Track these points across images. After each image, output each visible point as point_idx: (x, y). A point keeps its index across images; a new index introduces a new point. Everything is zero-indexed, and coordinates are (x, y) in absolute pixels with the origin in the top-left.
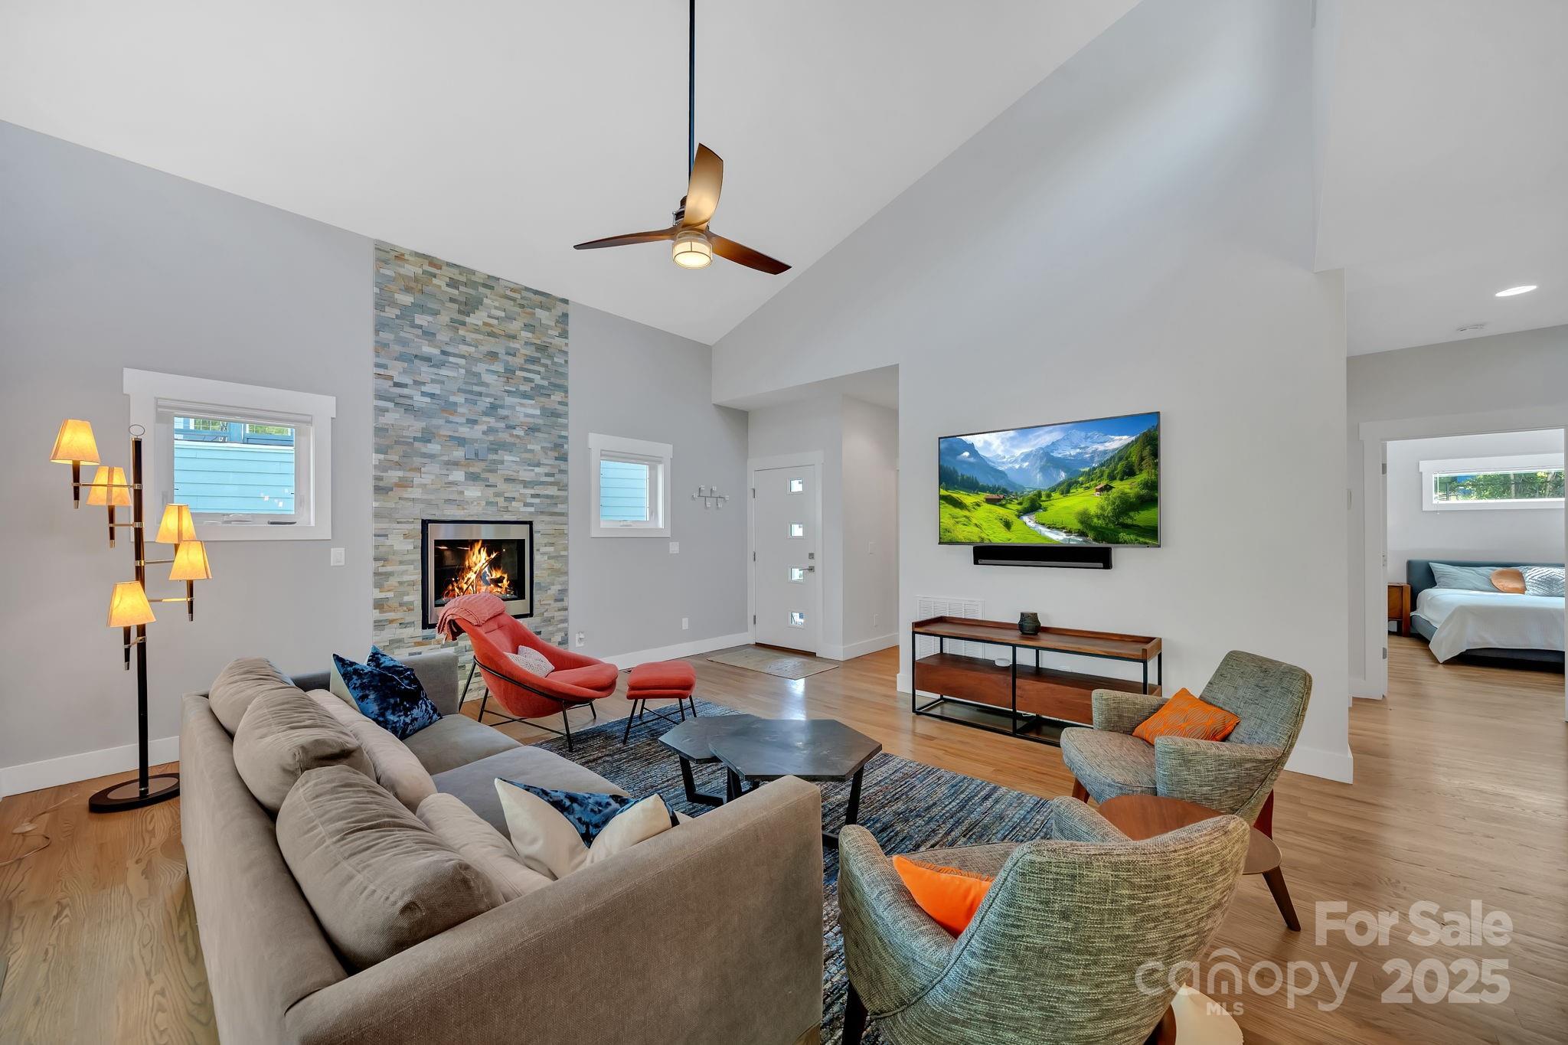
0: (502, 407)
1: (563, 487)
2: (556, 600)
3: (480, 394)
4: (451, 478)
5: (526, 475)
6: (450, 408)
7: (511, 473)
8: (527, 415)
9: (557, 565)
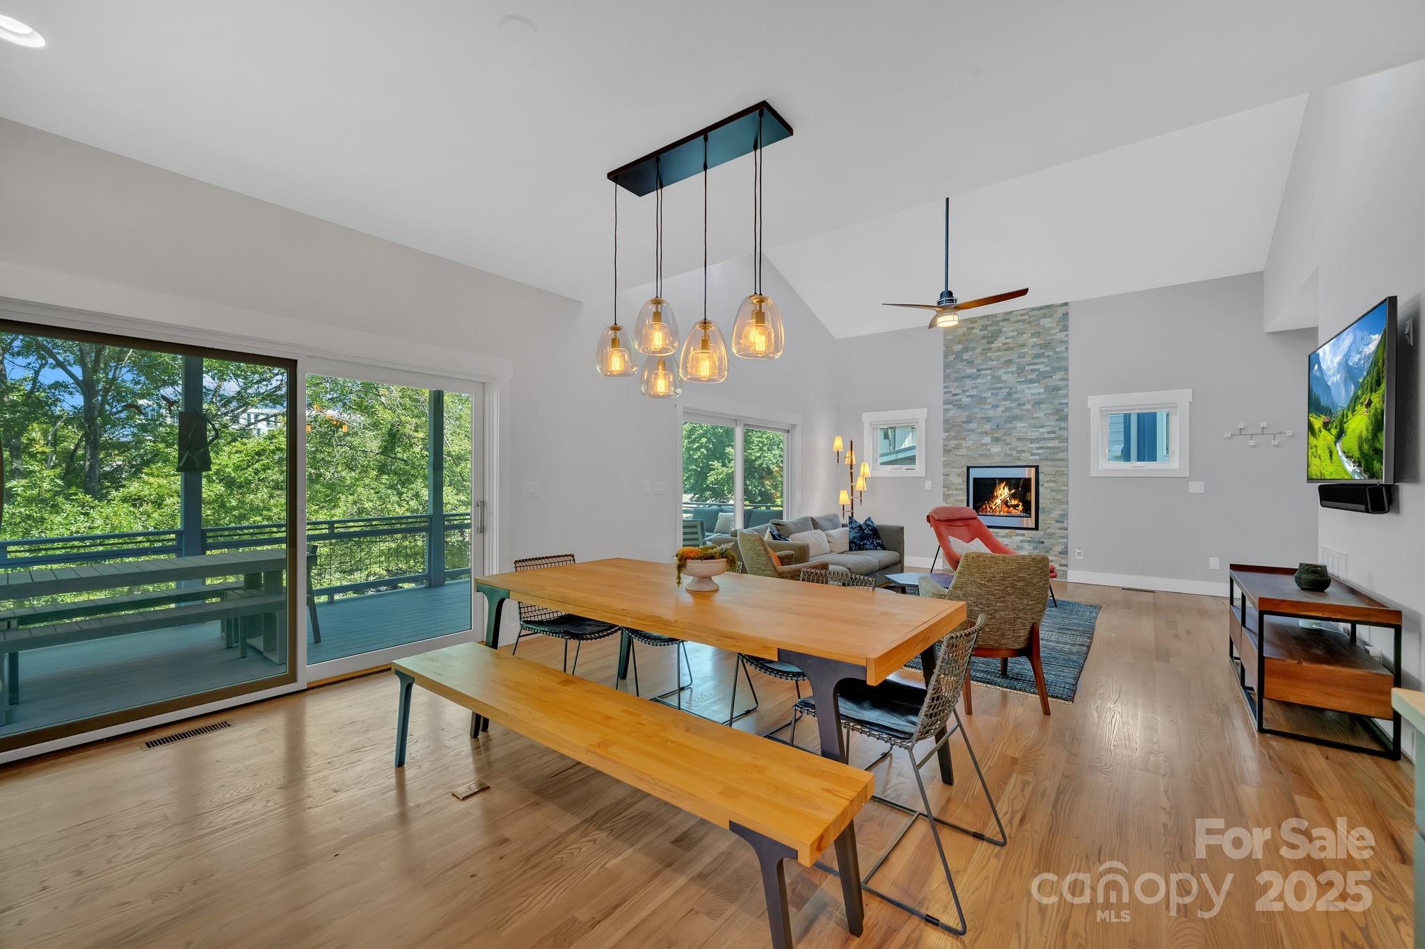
0: (1016, 393)
1: (1066, 440)
2: (1057, 522)
3: (1000, 388)
4: (983, 442)
5: (1033, 434)
6: (981, 401)
7: (1021, 434)
8: (1033, 394)
9: (1059, 497)
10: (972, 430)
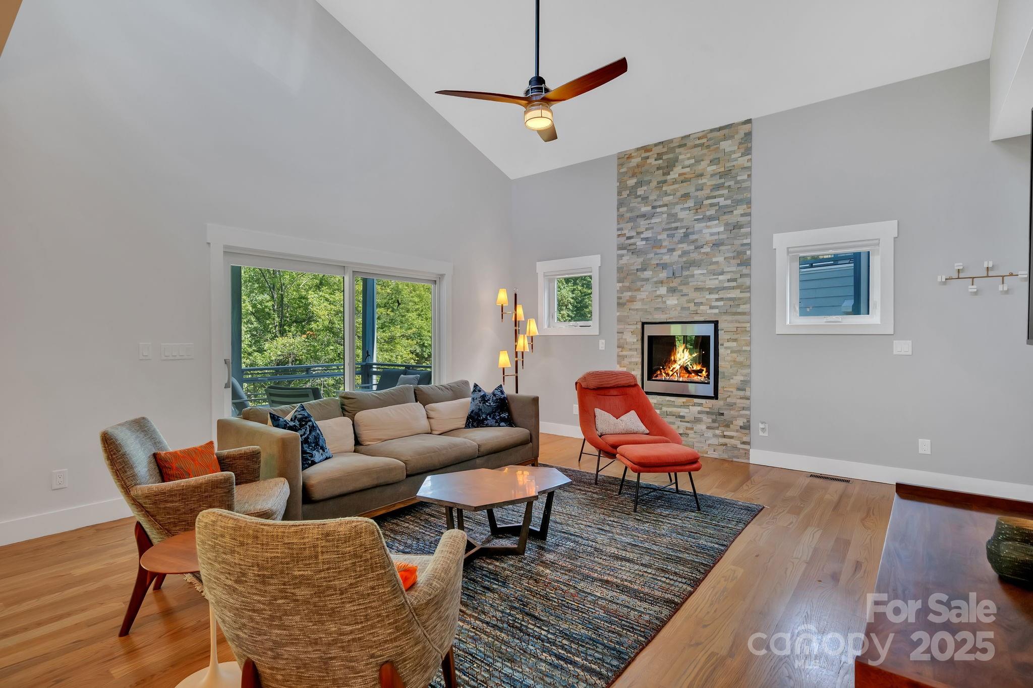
0: (693, 233)
1: (748, 289)
2: (738, 389)
3: (676, 228)
4: (658, 293)
5: (712, 283)
6: (656, 244)
7: (699, 283)
8: (712, 234)
9: (740, 359)
10: (647, 280)
